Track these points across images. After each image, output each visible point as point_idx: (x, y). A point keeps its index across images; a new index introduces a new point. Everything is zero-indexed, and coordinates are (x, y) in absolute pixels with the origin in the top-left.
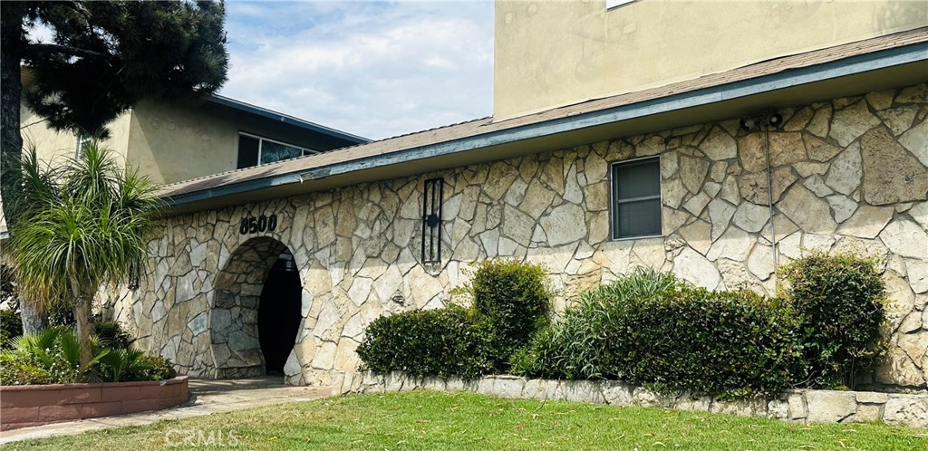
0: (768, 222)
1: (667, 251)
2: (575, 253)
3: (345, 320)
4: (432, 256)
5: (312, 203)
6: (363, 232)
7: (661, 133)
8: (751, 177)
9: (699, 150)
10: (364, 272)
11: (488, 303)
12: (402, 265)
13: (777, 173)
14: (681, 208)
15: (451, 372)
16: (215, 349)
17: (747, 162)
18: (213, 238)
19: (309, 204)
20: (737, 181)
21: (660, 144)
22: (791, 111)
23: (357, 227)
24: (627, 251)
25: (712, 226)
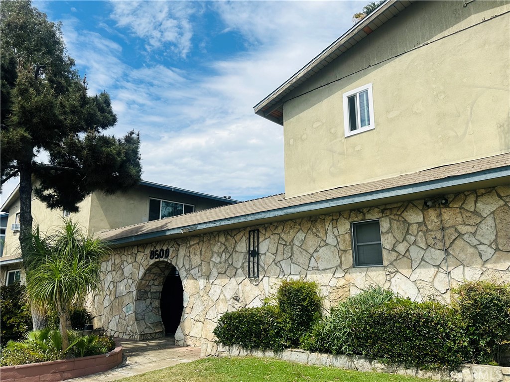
0: (443, 260)
1: (387, 275)
2: (334, 274)
3: (207, 310)
4: (254, 274)
5: (188, 242)
6: (215, 259)
7: (379, 207)
8: (432, 233)
9: (402, 217)
10: (217, 282)
11: (286, 306)
12: (238, 278)
13: (447, 231)
14: (393, 250)
15: (266, 347)
16: (137, 324)
17: (429, 224)
18: (135, 261)
19: (186, 243)
20: (425, 235)
21: (379, 212)
22: (453, 196)
23: (213, 256)
24: (364, 274)
25: (412, 261)
